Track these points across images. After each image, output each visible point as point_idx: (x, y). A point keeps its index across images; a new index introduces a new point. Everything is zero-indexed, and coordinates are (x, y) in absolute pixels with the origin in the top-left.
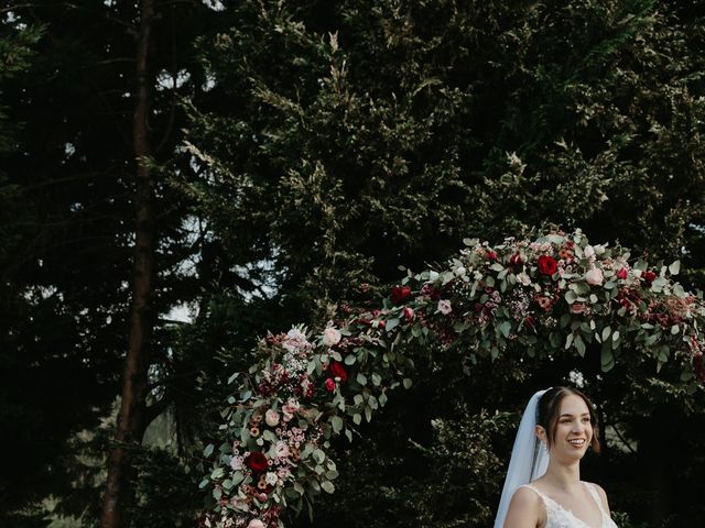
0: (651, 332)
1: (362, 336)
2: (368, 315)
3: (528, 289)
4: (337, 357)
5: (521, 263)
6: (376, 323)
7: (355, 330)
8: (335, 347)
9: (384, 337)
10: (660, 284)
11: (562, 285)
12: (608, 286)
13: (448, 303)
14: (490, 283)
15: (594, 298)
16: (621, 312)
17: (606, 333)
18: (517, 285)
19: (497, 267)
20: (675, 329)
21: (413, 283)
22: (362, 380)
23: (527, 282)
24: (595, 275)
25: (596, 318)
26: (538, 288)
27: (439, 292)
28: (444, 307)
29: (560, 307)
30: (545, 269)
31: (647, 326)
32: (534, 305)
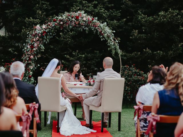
0: (93, 28)
1: (49, 27)
2: (49, 23)
3: (74, 21)
4: (45, 30)
5: (73, 17)
6: (51, 25)
7: (47, 25)
8: (44, 29)
9: (52, 27)
10: (94, 21)
11: (79, 20)
12: (87, 21)
13: (62, 22)
14: (69, 20)
15: (84, 23)
16: (88, 25)
17: (86, 28)
18: (73, 20)
19: (70, 17)
20: (96, 28)
21: (57, 19)
22: (49, 34)
23: (74, 20)
24: (85, 19)
25: (85, 26)
26: (76, 21)
27: (61, 21)
28: (62, 23)
29: (79, 24)
30: (77, 18)
31: (92, 27)
32: (75, 23)
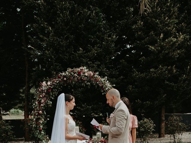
0: (94, 83)
1: (53, 83)
2: (54, 80)
3: (77, 76)
4: (50, 87)
5: (75, 72)
6: (55, 81)
7: (53, 82)
8: (50, 85)
9: (57, 84)
10: (95, 76)
11: (81, 76)
12: (88, 76)
13: (65, 78)
14: (71, 76)
15: (86, 78)
16: (90, 80)
17: (88, 83)
18: (75, 76)
19: (72, 73)
20: (98, 83)
21: (61, 75)
22: (54, 90)
23: (76, 75)
24: (86, 74)
25: (87, 81)
26: (78, 76)
27: (64, 76)
28: (65, 79)
29: (81, 79)
30: (79, 74)
31: (94, 82)
32: (78, 79)
